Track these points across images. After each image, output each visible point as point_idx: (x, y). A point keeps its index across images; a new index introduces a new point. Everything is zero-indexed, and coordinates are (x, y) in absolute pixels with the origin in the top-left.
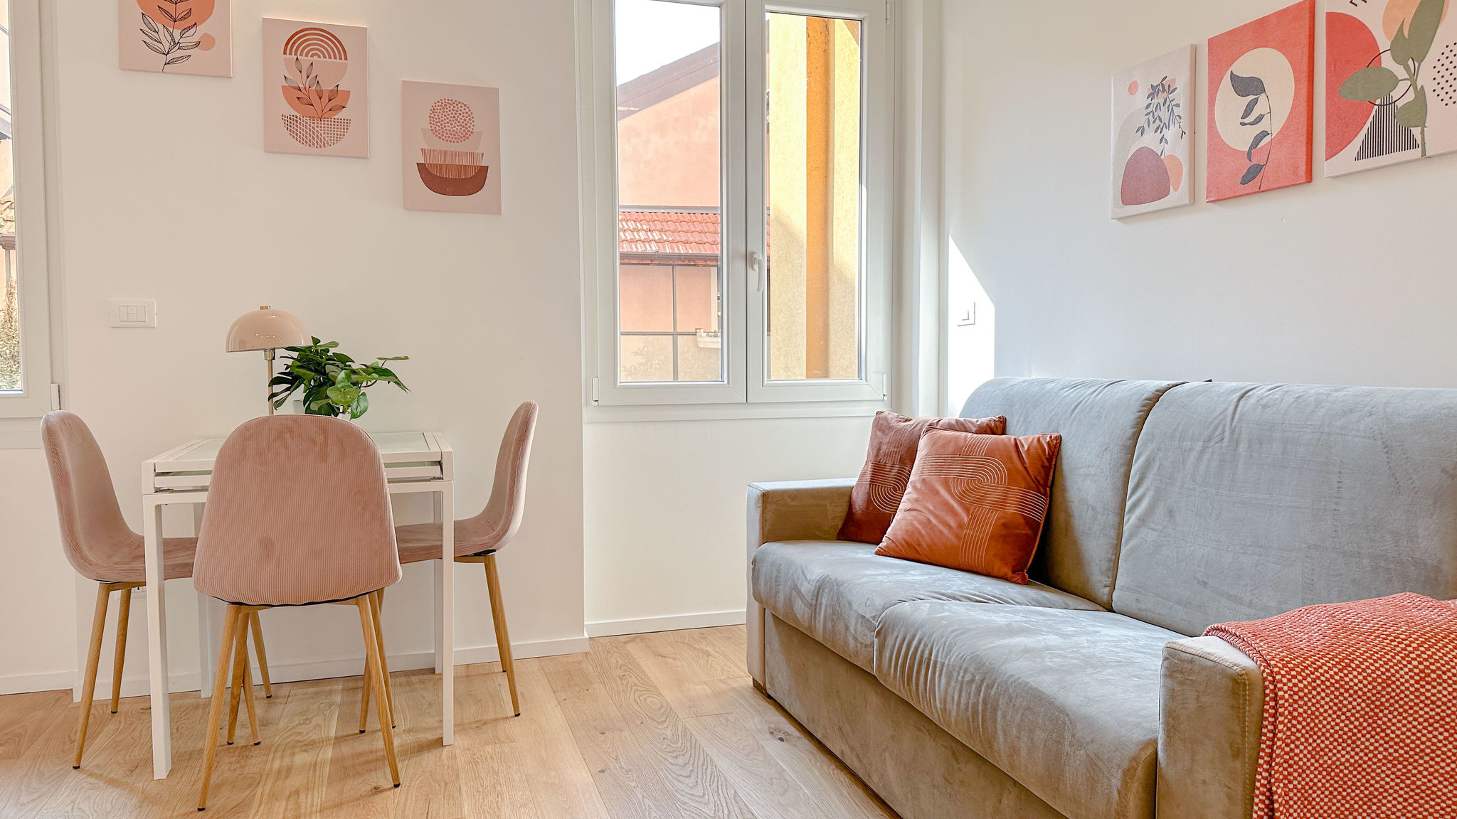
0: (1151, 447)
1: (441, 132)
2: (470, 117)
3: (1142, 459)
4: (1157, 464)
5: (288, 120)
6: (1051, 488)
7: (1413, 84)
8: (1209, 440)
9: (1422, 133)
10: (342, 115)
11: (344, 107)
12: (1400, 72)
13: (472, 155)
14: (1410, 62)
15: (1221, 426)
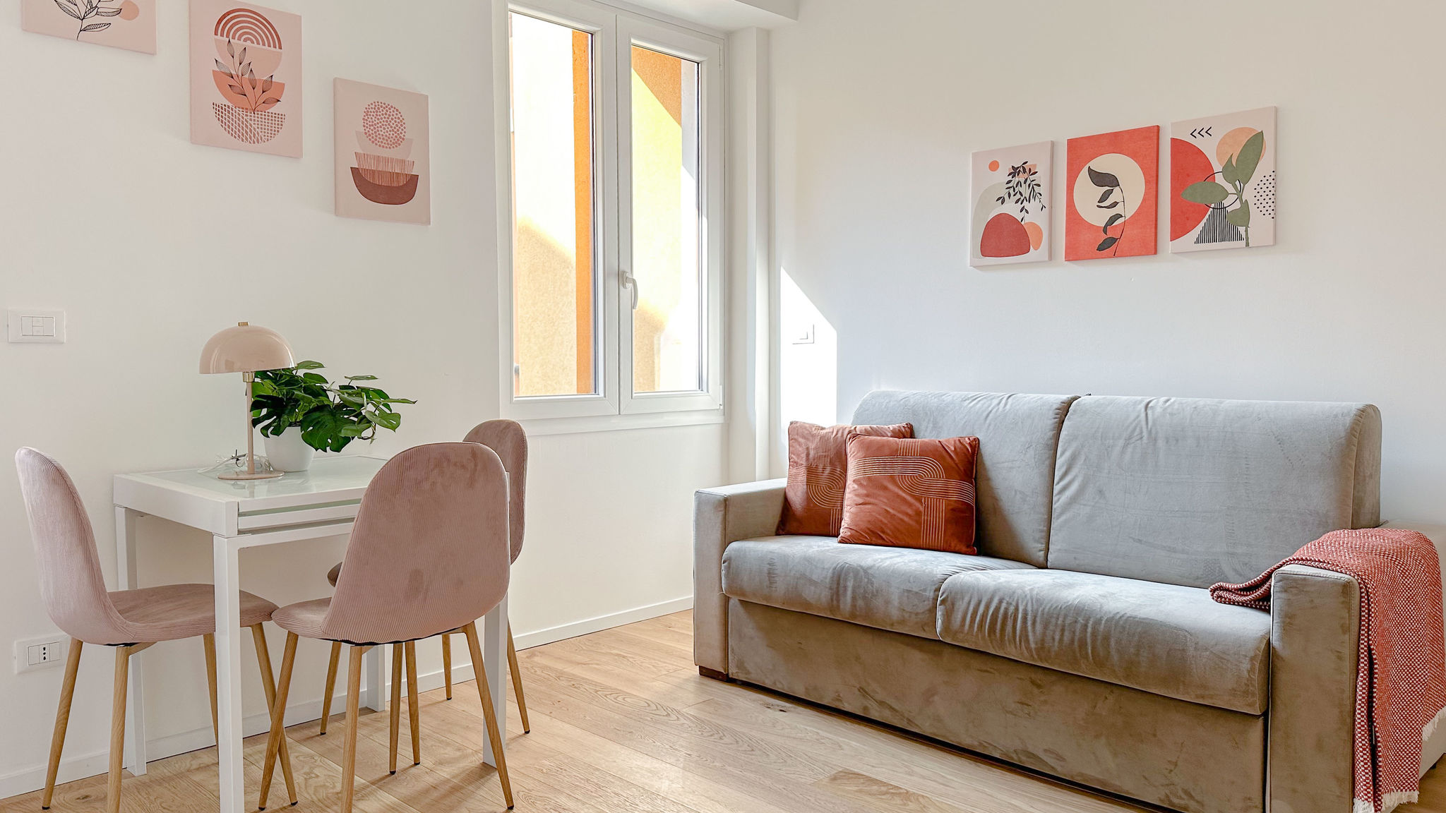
0: (1074, 445)
1: (374, 136)
2: (402, 122)
3: (1068, 454)
4: (1083, 457)
5: (219, 109)
6: (975, 479)
7: (1240, 198)
8: (1130, 438)
9: (1246, 231)
10: (276, 109)
11: (279, 101)
12: (1229, 188)
13: (403, 161)
14: (1237, 183)
15: (1138, 430)
